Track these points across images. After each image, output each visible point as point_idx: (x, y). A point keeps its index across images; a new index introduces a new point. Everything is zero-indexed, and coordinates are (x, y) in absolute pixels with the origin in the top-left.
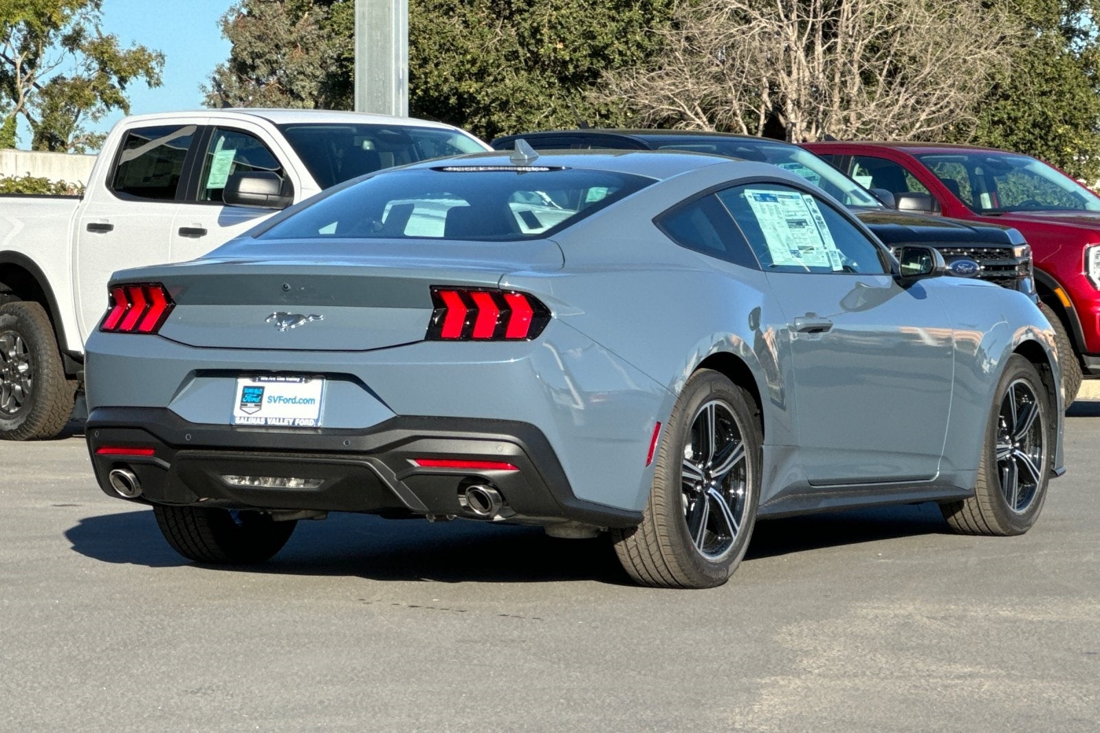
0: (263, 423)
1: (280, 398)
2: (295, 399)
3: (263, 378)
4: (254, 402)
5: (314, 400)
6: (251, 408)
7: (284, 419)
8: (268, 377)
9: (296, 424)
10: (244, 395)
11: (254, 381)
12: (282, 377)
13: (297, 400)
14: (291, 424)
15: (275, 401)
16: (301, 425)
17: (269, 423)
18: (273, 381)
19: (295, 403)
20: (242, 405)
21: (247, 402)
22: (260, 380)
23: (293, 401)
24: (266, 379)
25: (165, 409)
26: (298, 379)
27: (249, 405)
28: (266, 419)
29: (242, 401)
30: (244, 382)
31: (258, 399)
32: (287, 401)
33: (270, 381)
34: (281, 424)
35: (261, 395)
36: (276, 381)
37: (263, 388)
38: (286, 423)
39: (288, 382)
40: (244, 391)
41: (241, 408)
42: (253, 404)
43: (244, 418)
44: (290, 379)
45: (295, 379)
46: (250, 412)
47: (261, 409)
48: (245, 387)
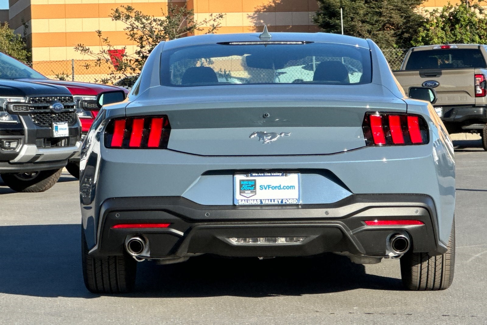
0: (259, 203)
1: (269, 186)
2: (280, 186)
3: (254, 174)
4: (250, 190)
5: (294, 186)
6: (248, 193)
7: (274, 200)
8: (258, 173)
9: (284, 202)
10: (241, 186)
11: (247, 176)
12: (268, 173)
13: (282, 187)
14: (280, 202)
15: (266, 189)
16: (288, 203)
17: (264, 202)
18: (262, 176)
19: (280, 189)
20: (240, 192)
21: (244, 190)
22: (252, 176)
23: (279, 187)
24: (257, 174)
25: (179, 197)
26: (281, 174)
27: (246, 192)
28: (261, 201)
29: (240, 190)
30: (239, 177)
31: (253, 188)
32: (275, 188)
33: (260, 176)
34: (273, 203)
35: (255, 185)
36: (264, 176)
37: (255, 181)
38: (276, 203)
39: (273, 176)
40: (240, 183)
41: (240, 194)
42: (250, 191)
43: (245, 200)
44: (275, 174)
45: (278, 174)
46: (248, 196)
47: (256, 194)
48: (241, 181)
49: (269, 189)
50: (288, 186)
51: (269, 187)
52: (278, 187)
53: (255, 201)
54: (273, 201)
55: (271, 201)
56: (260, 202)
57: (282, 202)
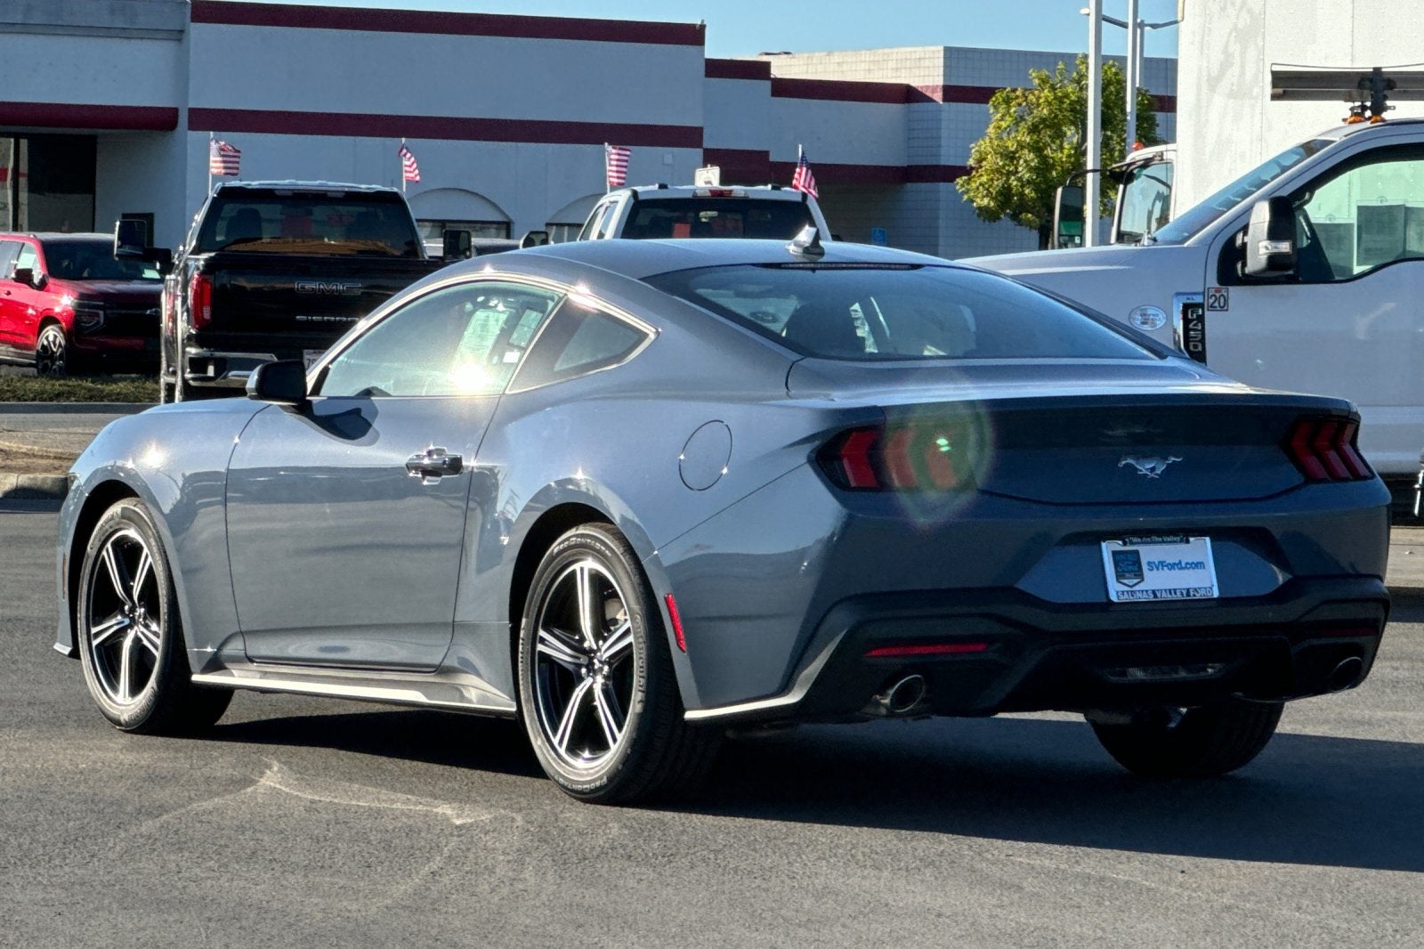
1: (1162, 563)
2: (1180, 562)
3: (1134, 540)
4: (1132, 571)
5: (1206, 563)
6: (1130, 579)
8: (1140, 538)
9: (1192, 596)
10: (1115, 563)
11: (1124, 544)
12: (1158, 536)
13: (1183, 565)
14: (1185, 596)
15: (1157, 568)
16: (1198, 596)
17: (1159, 596)
18: (1147, 543)
19: (1181, 568)
20: (1116, 576)
21: (1124, 571)
22: (1131, 543)
23: (1179, 566)
24: (1138, 540)
26: (1178, 539)
27: (1127, 575)
28: (1154, 593)
29: (1116, 571)
30: (1110, 546)
31: (1136, 568)
33: (1144, 543)
34: (1174, 597)
35: (1139, 561)
36: (1151, 542)
38: (1179, 596)
39: (1167, 542)
40: (1113, 557)
42: (1132, 574)
43: (1128, 592)
44: (1169, 539)
45: (1175, 539)
46: (1130, 584)
47: (1143, 580)
48: (1115, 553)
49: (1163, 569)
50: (1193, 563)
51: (1163, 566)
52: (1177, 565)
53: (1145, 593)
54: (1173, 592)
55: (1170, 593)
56: (1152, 596)
57: (1188, 594)
